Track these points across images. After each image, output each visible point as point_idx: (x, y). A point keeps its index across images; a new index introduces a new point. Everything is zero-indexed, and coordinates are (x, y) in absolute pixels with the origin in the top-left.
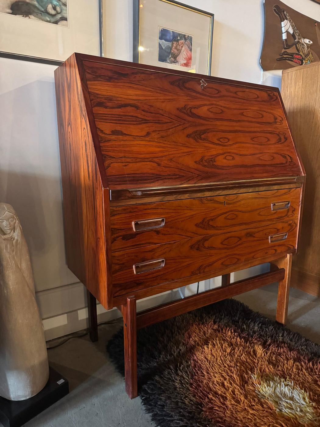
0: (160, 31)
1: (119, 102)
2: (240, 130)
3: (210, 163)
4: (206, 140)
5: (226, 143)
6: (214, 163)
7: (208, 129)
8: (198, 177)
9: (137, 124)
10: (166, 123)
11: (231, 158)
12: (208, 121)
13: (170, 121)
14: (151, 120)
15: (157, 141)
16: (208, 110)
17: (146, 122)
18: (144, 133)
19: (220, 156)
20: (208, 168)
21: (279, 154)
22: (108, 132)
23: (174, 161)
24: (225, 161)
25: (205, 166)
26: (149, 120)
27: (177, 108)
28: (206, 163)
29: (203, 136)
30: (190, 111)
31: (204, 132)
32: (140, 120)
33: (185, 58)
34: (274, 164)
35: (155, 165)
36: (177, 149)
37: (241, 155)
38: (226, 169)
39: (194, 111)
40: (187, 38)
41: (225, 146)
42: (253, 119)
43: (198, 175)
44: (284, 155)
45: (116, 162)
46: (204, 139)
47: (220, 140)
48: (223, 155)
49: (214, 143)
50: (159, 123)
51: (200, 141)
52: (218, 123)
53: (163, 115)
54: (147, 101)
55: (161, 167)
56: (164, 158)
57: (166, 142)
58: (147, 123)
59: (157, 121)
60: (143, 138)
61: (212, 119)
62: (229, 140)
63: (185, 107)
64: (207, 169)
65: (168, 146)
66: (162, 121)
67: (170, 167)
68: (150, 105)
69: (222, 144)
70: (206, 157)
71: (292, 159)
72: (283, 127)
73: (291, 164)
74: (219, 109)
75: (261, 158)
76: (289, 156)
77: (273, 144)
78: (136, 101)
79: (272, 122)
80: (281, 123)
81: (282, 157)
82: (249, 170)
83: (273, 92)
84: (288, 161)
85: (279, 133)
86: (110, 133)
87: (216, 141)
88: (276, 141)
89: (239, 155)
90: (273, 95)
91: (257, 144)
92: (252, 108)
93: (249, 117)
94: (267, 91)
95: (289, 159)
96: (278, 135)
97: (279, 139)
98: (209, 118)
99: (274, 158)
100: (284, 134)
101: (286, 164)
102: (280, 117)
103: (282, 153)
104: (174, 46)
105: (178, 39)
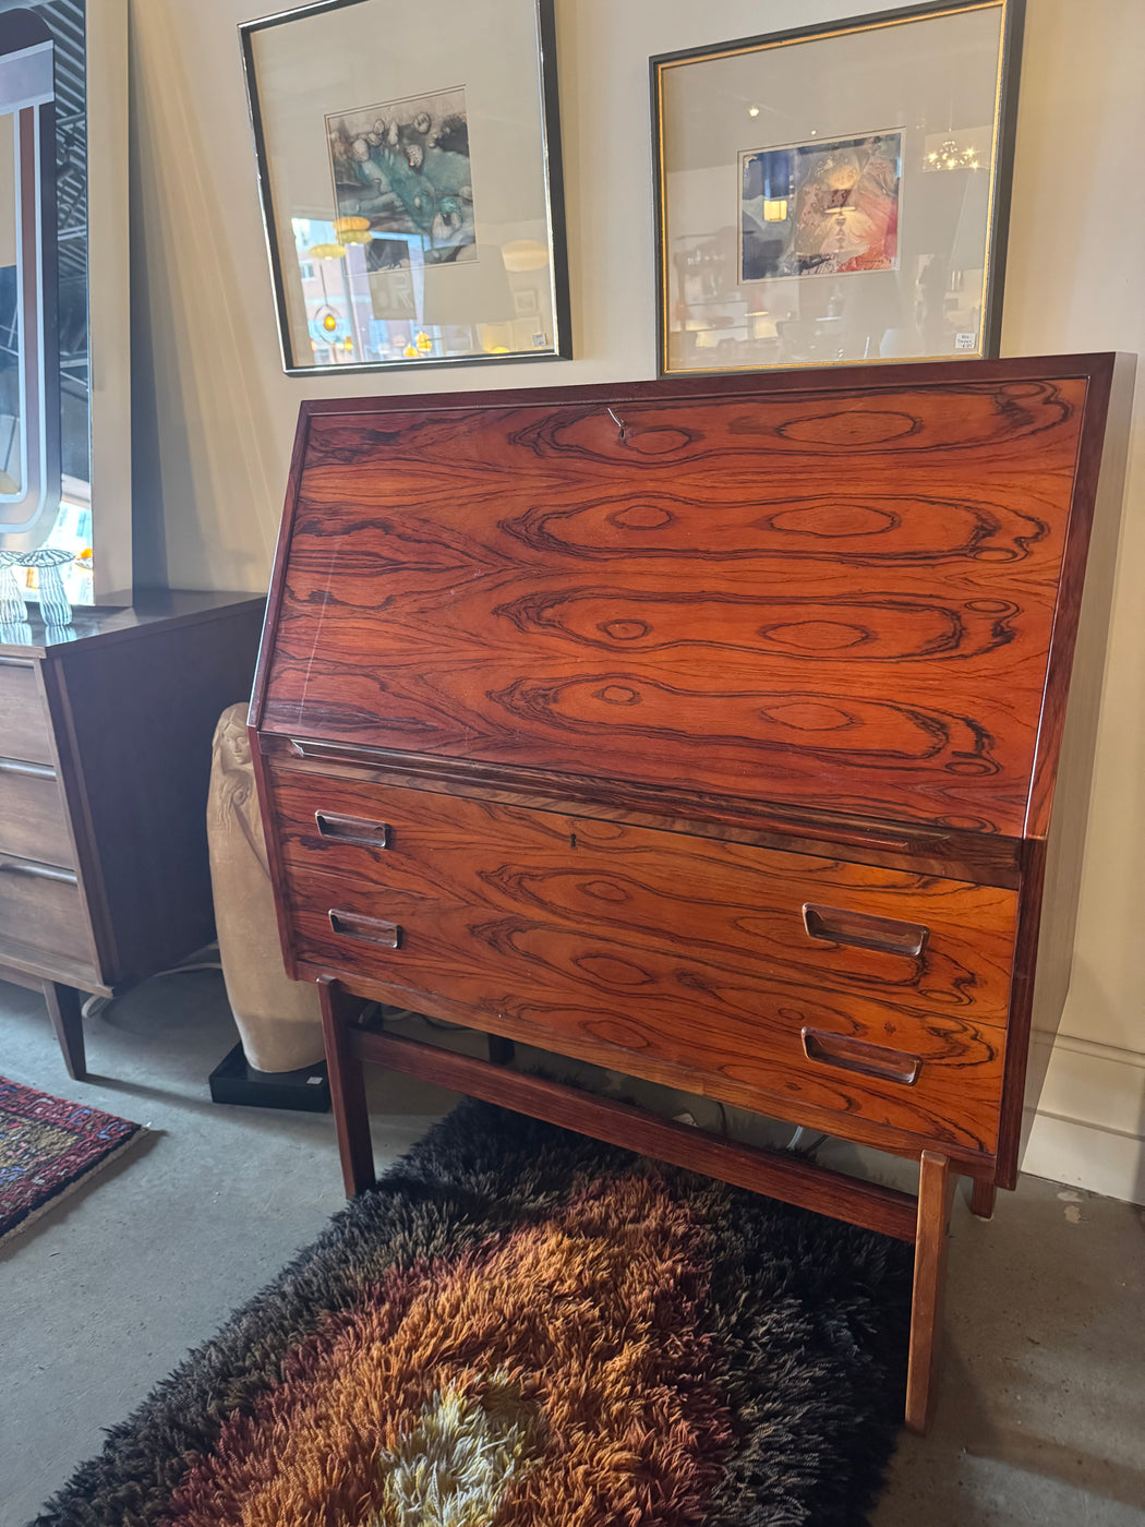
0: (747, 166)
1: (351, 517)
2: (720, 593)
3: (537, 703)
4: (554, 626)
5: (633, 638)
6: (552, 706)
7: (576, 590)
8: (476, 741)
9: (371, 575)
10: (448, 569)
11: (626, 695)
12: (594, 559)
13: (459, 564)
14: (409, 562)
15: (403, 620)
16: (611, 519)
17: (395, 566)
18: (379, 599)
19: (584, 685)
20: (523, 717)
21: (899, 709)
22: (303, 596)
23: (426, 683)
24: (597, 703)
25: (514, 710)
26: (405, 563)
27: (499, 522)
28: (522, 703)
29: (548, 613)
30: (540, 528)
31: (560, 598)
32: (383, 562)
33: (860, 237)
34: (836, 750)
35: (374, 685)
36: (449, 649)
37: (672, 691)
38: (587, 733)
39: (552, 527)
40: (870, 151)
41: (622, 650)
42: (823, 541)
43: (479, 733)
44: (934, 715)
45: (295, 669)
46: (550, 623)
47: (610, 629)
48: (596, 683)
49: (578, 636)
50: (429, 569)
51: (532, 628)
52: (629, 565)
53: (449, 547)
54: (419, 506)
55: (387, 695)
56: (403, 671)
57: (424, 627)
58: (397, 570)
59: (424, 566)
60: (372, 612)
61: (614, 551)
62: (647, 629)
63: (524, 519)
64: (516, 718)
65: (429, 637)
66: (438, 563)
67: (410, 698)
68: (422, 517)
69: (614, 642)
70: (530, 682)
71: (985, 740)
72: (1018, 573)
73: (960, 768)
74: (661, 510)
75: (772, 713)
76: (969, 723)
77: (889, 658)
78: (390, 512)
79: (945, 548)
80: (1015, 555)
81: (910, 727)
82: (686, 750)
83: (1053, 386)
84: (951, 748)
85: (968, 605)
86: (307, 598)
87: (590, 631)
88: (919, 647)
89: (667, 690)
90: (1047, 401)
91: (781, 654)
92: (841, 490)
93: (801, 532)
94: (1001, 388)
95: (963, 739)
96: (955, 615)
97: (950, 635)
98: (599, 550)
99: (853, 721)
100: (1007, 613)
101: (921, 758)
102: (1032, 520)
103: (926, 704)
104: (809, 204)
105: (826, 167)
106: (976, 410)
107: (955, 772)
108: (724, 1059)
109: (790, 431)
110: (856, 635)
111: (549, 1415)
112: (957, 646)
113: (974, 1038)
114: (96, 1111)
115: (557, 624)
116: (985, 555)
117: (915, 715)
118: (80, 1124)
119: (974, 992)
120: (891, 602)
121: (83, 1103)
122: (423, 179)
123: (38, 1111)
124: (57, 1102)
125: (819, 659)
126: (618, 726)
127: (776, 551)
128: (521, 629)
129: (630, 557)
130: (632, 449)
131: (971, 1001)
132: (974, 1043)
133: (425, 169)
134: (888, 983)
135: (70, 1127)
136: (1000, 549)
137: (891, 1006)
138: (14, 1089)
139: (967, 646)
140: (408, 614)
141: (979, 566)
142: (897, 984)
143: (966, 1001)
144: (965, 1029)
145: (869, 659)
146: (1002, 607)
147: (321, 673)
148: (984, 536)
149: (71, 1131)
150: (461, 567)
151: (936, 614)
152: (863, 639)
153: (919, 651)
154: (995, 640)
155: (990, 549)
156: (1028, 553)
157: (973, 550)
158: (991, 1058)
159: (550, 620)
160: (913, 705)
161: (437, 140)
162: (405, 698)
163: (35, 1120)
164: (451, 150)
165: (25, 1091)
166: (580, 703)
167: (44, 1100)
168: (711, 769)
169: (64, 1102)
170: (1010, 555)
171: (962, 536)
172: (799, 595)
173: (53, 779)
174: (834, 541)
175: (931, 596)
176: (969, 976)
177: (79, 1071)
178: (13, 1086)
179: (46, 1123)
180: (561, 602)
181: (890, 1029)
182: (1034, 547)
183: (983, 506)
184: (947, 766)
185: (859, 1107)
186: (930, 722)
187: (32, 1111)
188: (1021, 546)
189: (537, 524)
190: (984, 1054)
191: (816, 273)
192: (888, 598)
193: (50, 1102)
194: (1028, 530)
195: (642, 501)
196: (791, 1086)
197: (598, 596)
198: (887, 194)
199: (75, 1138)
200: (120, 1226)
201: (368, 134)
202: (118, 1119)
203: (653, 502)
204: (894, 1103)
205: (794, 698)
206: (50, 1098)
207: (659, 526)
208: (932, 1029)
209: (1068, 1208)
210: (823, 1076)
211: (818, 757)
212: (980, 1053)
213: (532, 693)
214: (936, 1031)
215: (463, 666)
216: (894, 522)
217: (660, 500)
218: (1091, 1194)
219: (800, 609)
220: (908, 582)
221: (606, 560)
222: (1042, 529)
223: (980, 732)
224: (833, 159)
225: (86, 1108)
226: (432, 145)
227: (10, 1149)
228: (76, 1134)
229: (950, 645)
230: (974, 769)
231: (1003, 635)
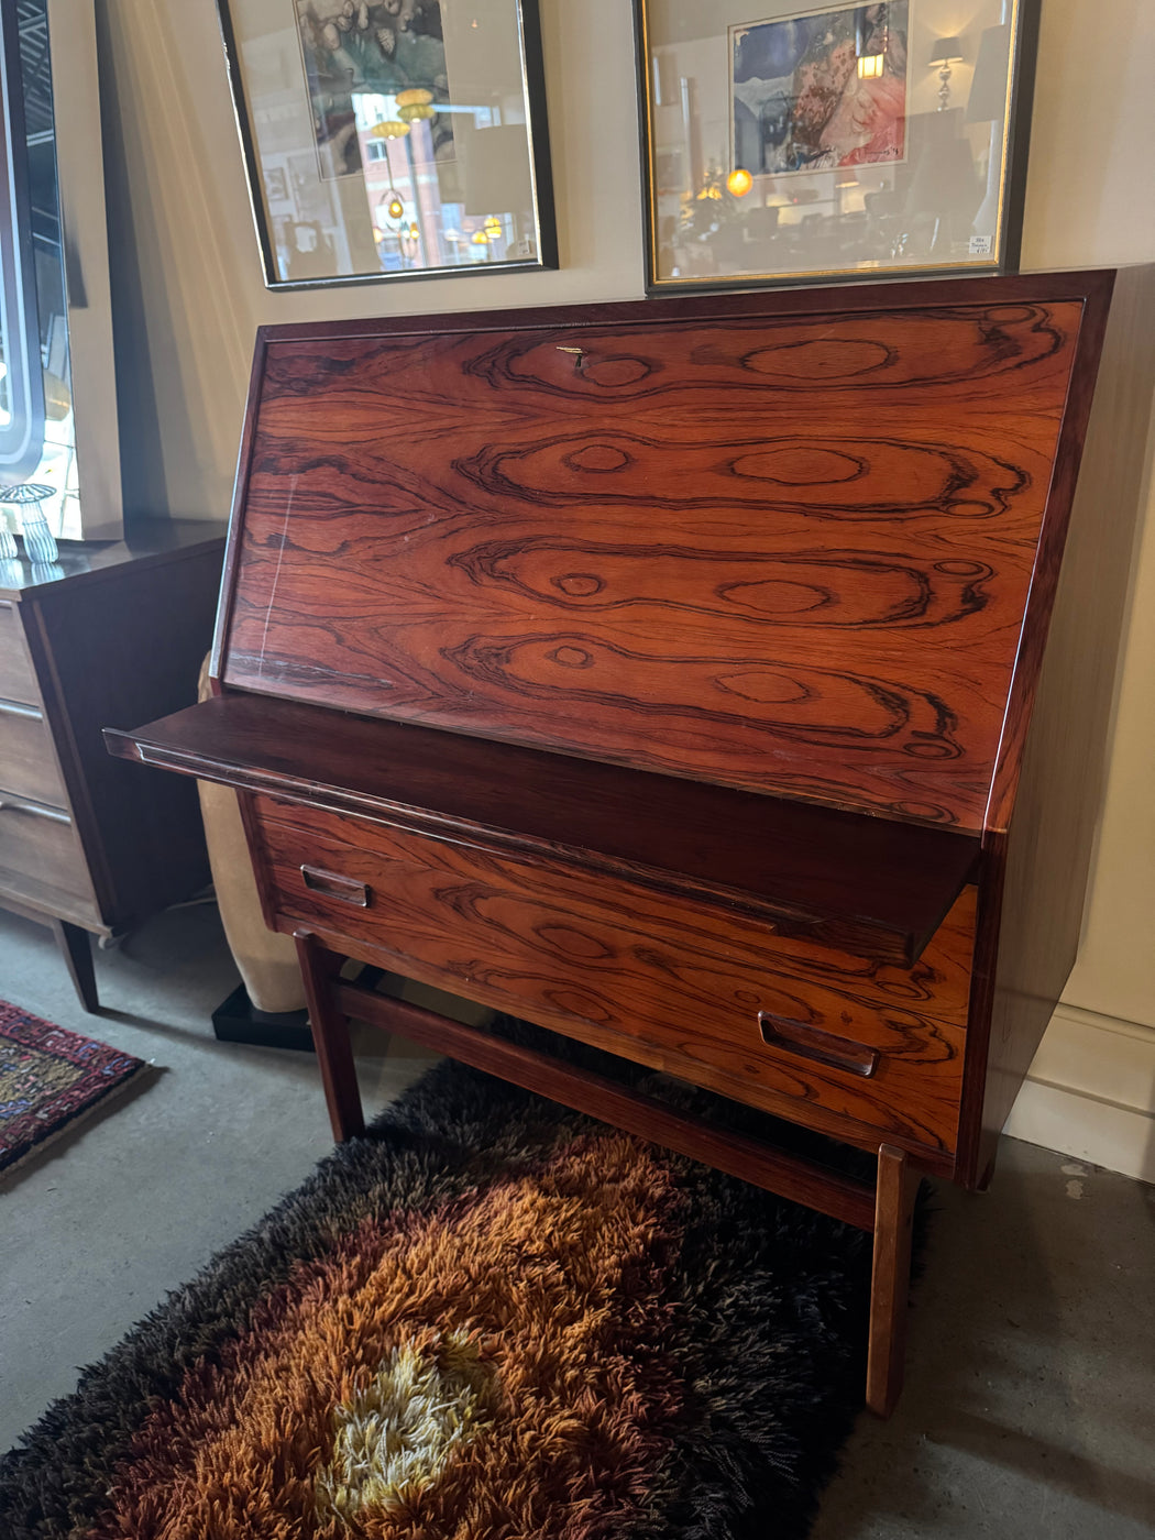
0: (738, 43)
1: (307, 454)
3: (490, 663)
4: (508, 579)
5: (589, 594)
6: (506, 668)
7: (530, 540)
8: (431, 701)
9: (327, 518)
10: (402, 513)
11: (580, 657)
12: (547, 505)
13: (414, 508)
14: (364, 505)
15: (358, 568)
16: (566, 460)
17: (350, 509)
18: (335, 545)
19: (538, 645)
20: (476, 678)
21: (858, 682)
22: (260, 539)
23: (381, 637)
24: (548, 664)
25: (467, 669)
26: (359, 505)
27: (453, 462)
28: (475, 662)
29: (502, 564)
30: (494, 470)
31: (513, 549)
32: (338, 504)
33: (864, 124)
34: (792, 726)
35: (331, 638)
36: (404, 601)
37: (625, 654)
38: (539, 697)
39: (507, 468)
40: (874, 22)
41: (575, 607)
43: (433, 693)
44: (895, 689)
45: (254, 618)
46: (502, 576)
47: (564, 583)
48: (547, 644)
49: (532, 591)
50: (383, 513)
51: (486, 580)
52: (585, 513)
53: (402, 488)
54: (374, 442)
55: (343, 649)
56: (358, 624)
57: (379, 576)
58: (352, 513)
59: (378, 509)
60: (327, 558)
61: (569, 496)
62: (601, 585)
63: (478, 458)
64: (469, 679)
65: (383, 588)
66: (393, 507)
67: (365, 653)
68: (376, 455)
69: (566, 598)
70: (483, 640)
71: (948, 720)
72: (994, 531)
73: (919, 750)
74: (618, 450)
75: (727, 682)
76: (932, 699)
77: (851, 624)
78: (346, 448)
79: (915, 501)
80: (991, 509)
81: (869, 702)
82: (638, 720)
83: (1044, 310)
84: (910, 727)
85: (937, 566)
86: (265, 542)
87: (544, 586)
88: (881, 613)
89: (621, 653)
90: (1037, 328)
91: (739, 617)
92: (806, 431)
93: (763, 479)
94: (985, 312)
95: (924, 717)
96: (922, 577)
97: (916, 599)
98: (554, 495)
99: (808, 693)
100: (980, 576)
101: (880, 736)
102: (1012, 468)
103: (887, 676)
104: (807, 88)
105: (825, 42)
106: (957, 338)
107: (912, 754)
108: (683, 1037)
109: (755, 362)
110: (818, 598)
111: (504, 1378)
112: (923, 613)
113: (933, 1035)
114: (103, 1046)
115: (510, 577)
116: (959, 509)
117: (874, 689)
118: (87, 1058)
119: (933, 988)
120: (855, 561)
121: (94, 1036)
122: (396, 67)
123: (49, 1043)
124: (68, 1035)
125: (777, 623)
126: (571, 691)
127: (737, 500)
128: (474, 581)
129: (584, 504)
130: (588, 380)
131: (929, 997)
132: (933, 1040)
133: (398, 56)
134: (844, 972)
135: (77, 1061)
136: (976, 502)
137: (847, 995)
138: (30, 1021)
139: (935, 613)
140: (363, 561)
141: (950, 521)
142: (853, 974)
143: (925, 996)
144: (925, 1025)
145: (830, 625)
146: (975, 569)
147: (279, 623)
148: (959, 487)
149: (77, 1065)
150: (416, 511)
151: (903, 575)
152: (824, 602)
153: (882, 617)
154: (968, 606)
155: (964, 502)
156: (1006, 508)
157: (946, 503)
158: (951, 1055)
159: (503, 573)
160: (873, 678)
161: (409, 21)
162: (360, 652)
163: (45, 1053)
164: (424, 33)
165: (39, 1023)
166: (531, 664)
167: (56, 1033)
168: (662, 741)
169: (74, 1035)
170: (987, 510)
171: (934, 486)
172: (759, 551)
173: (40, 721)
174: (797, 489)
175: (898, 555)
176: (926, 970)
177: (91, 1003)
178: (28, 1018)
179: (55, 1056)
180: (515, 551)
181: (847, 1019)
182: (1012, 500)
183: (961, 452)
184: (905, 747)
185: (817, 1095)
186: (889, 697)
187: (43, 1043)
188: (999, 499)
189: (492, 463)
190: (943, 1052)
191: (814, 167)
192: (852, 556)
193: (61, 1035)
194: (1009, 480)
195: (599, 440)
196: (749, 1068)
197: (552, 547)
198: (894, 73)
199: (81, 1072)
200: (116, 1163)
201: (337, 17)
202: (124, 1055)
203: (610, 441)
204: (854, 1094)
205: (749, 666)
206: (62, 1031)
207: (617, 469)
208: (890, 1022)
209: (1070, 1182)
210: (781, 1061)
211: (771, 732)
212: (939, 1050)
213: (485, 651)
214: (893, 1025)
215: (418, 620)
216: (862, 468)
217: (617, 440)
218: (1098, 1168)
219: (758, 566)
220: (873, 538)
221: (561, 506)
222: (1023, 478)
223: (943, 711)
224: (834, 33)
225: (95, 1042)
226: (404, 28)
227: (19, 1082)
228: (82, 1068)
229: (916, 611)
230: (934, 751)
231: (974, 601)
